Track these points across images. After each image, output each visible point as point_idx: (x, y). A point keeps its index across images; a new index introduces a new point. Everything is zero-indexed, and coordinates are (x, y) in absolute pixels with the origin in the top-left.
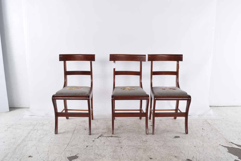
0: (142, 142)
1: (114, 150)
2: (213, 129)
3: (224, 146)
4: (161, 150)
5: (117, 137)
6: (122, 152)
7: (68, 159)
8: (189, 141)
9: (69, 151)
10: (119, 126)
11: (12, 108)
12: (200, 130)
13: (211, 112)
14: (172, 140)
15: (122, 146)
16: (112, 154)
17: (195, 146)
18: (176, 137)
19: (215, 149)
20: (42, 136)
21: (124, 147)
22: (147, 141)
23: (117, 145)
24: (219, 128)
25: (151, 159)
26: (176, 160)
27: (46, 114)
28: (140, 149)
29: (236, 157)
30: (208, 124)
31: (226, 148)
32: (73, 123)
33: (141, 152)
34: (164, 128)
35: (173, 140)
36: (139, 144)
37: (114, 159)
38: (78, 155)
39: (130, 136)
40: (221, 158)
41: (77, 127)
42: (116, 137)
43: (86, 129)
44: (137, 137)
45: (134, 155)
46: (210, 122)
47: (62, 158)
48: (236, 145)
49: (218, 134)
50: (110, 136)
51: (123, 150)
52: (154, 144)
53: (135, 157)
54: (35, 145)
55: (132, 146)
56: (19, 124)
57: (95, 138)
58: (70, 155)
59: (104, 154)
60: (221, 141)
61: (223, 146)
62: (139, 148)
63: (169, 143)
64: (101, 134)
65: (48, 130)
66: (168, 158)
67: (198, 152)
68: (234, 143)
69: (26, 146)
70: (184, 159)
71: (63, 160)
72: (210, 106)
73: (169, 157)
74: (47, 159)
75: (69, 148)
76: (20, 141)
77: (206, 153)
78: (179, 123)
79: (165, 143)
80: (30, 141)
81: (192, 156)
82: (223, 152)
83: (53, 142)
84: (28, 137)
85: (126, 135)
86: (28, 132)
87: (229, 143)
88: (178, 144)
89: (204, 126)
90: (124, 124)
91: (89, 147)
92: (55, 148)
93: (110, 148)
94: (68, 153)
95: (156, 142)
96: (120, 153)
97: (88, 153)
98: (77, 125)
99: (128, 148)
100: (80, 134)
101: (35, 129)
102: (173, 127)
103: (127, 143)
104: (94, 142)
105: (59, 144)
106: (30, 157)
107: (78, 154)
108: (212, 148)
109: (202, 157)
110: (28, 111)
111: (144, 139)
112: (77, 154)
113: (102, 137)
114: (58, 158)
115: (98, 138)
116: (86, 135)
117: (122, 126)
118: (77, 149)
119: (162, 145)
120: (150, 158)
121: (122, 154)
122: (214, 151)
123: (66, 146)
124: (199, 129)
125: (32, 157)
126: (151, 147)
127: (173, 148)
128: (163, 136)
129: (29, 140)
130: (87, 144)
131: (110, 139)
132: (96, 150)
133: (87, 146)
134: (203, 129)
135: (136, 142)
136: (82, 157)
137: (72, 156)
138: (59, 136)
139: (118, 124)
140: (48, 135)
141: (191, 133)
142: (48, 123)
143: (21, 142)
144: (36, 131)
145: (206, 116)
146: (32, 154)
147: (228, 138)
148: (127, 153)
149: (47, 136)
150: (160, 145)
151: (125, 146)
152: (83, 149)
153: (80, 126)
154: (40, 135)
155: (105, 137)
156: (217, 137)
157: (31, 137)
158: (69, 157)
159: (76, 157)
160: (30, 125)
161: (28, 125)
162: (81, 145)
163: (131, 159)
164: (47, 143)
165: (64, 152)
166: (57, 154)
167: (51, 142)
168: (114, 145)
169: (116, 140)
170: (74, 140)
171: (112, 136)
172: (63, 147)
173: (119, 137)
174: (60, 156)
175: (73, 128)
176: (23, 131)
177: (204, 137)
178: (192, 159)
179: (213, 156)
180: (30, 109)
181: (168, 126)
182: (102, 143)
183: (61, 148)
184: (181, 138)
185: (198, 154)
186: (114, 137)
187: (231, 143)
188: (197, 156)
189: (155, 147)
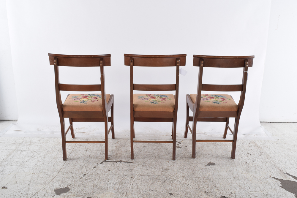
0: (162, 170)
1: (121, 180)
2: (262, 154)
3: (276, 178)
5: (129, 162)
6: (132, 184)
7: (55, 193)
8: (228, 170)
9: (59, 180)
12: (243, 155)
13: (262, 130)
15: (133, 175)
16: (117, 186)
17: (234, 177)
18: (210, 164)
19: (263, 183)
20: (26, 160)
21: (135, 177)
22: (168, 169)
23: (126, 173)
24: (271, 152)
25: (171, 194)
26: (207, 196)
27: (38, 129)
28: (158, 180)
29: (292, 194)
30: (257, 147)
31: (278, 181)
33: (158, 184)
35: (205, 168)
36: (156, 173)
37: (120, 194)
38: (69, 187)
39: (146, 161)
41: (75, 148)
42: (126, 162)
43: (88, 150)
44: (156, 162)
45: (148, 189)
46: (259, 143)
47: (48, 190)
48: (293, 177)
49: (269, 161)
50: (118, 161)
51: (133, 181)
52: (178, 173)
53: (149, 191)
54: (14, 171)
55: (147, 175)
57: (97, 164)
58: (58, 187)
59: (106, 186)
60: (273, 171)
61: (274, 178)
62: (156, 179)
63: (199, 172)
65: (35, 151)
66: (195, 194)
67: (239, 186)
68: (290, 174)
70: (217, 195)
71: (48, 194)
72: (261, 122)
73: (197, 193)
74: (26, 191)
75: (59, 177)
77: (250, 188)
78: (217, 145)
79: (194, 171)
80: (9, 166)
81: (229, 192)
82: (273, 187)
83: (39, 168)
84: (7, 160)
85: (140, 160)
86: (9, 154)
87: (283, 175)
88: (211, 174)
89: (250, 149)
91: (87, 175)
93: (116, 178)
94: (56, 184)
95: (180, 171)
96: (129, 185)
97: (84, 184)
99: (141, 178)
101: (18, 149)
102: (208, 149)
103: (140, 172)
104: (95, 168)
105: (46, 171)
106: (3, 188)
107: (71, 185)
108: (258, 181)
109: (243, 194)
110: (14, 124)
111: (165, 167)
112: (69, 186)
113: (108, 161)
114: (41, 191)
115: (101, 163)
116: (85, 159)
118: (71, 179)
119: (189, 174)
120: (169, 193)
121: (131, 186)
122: (262, 185)
123: (56, 173)
124: (243, 153)
125: (6, 188)
126: (174, 177)
127: (203, 179)
128: (192, 162)
129: (7, 165)
130: (85, 172)
131: (118, 165)
132: (97, 181)
133: (85, 175)
134: (248, 153)
135: (153, 170)
136: (75, 189)
137: (62, 187)
138: (49, 160)
140: (34, 157)
142: (38, 141)
145: (255, 136)
146: (8, 184)
147: (283, 167)
148: (138, 185)
149: (33, 159)
150: (186, 174)
151: (136, 176)
152: (79, 178)
153: (80, 147)
154: (23, 157)
155: (112, 161)
156: (267, 165)
157: (11, 160)
158: (57, 189)
159: (66, 190)
160: (13, 144)
161: (10, 144)
162: (77, 173)
163: (142, 195)
164: (32, 169)
165: (51, 183)
166: (41, 185)
167: (37, 167)
168: (121, 174)
169: (127, 166)
170: (68, 166)
171: (121, 161)
172: (51, 175)
173: (131, 162)
174: (45, 188)
175: (71, 149)
176: (2, 151)
177: (249, 164)
178: (229, 196)
179: (259, 192)
180: (17, 122)
181: (200, 148)
182: (106, 171)
183: (48, 177)
184: (216, 165)
185: (238, 189)
186: (124, 162)
187: (286, 174)
188: (236, 192)
189: (179, 178)
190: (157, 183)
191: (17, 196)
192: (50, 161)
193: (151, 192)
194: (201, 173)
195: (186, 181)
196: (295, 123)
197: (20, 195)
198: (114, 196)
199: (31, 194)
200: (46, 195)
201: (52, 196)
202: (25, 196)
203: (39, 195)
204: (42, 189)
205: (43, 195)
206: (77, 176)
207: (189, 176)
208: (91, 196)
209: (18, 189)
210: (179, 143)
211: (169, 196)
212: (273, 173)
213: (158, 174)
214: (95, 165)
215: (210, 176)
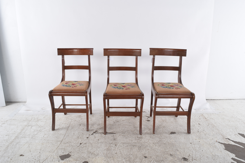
0: (137, 138)
1: (108, 147)
2: (209, 124)
3: (221, 142)
5: (112, 133)
6: (116, 150)
7: (60, 158)
9: (62, 149)
10: (115, 121)
11: (8, 102)
13: (208, 105)
14: (168, 136)
15: (116, 143)
16: (105, 152)
17: (191, 142)
18: (172, 133)
19: (211, 146)
20: (36, 133)
21: (118, 145)
22: (142, 138)
23: (111, 142)
24: (216, 123)
25: (146, 157)
26: (172, 158)
27: (42, 108)
29: (233, 154)
30: (205, 119)
31: (223, 145)
32: (68, 118)
34: (160, 123)
35: (169, 136)
37: (108, 158)
38: (70, 154)
39: (125, 132)
40: (218, 156)
41: (71, 123)
42: (110, 133)
43: (81, 124)
44: (133, 133)
45: (129, 154)
46: (206, 116)
47: (55, 157)
48: (233, 141)
49: (215, 129)
51: (117, 147)
52: (150, 141)
53: (130, 155)
54: (28, 142)
55: (127, 143)
56: (14, 120)
57: (89, 135)
58: (62, 153)
59: (97, 152)
60: (218, 137)
61: (219, 142)
62: (134, 146)
63: (165, 139)
64: (96, 130)
65: (42, 126)
66: (163, 157)
67: (194, 150)
68: (231, 139)
69: (18, 144)
70: (180, 157)
71: (55, 159)
72: (206, 100)
73: (165, 156)
75: (62, 146)
76: (13, 138)
77: (202, 151)
79: (161, 139)
80: (23, 138)
81: (188, 154)
82: (219, 150)
83: (46, 139)
84: (21, 133)
86: (22, 128)
87: (226, 140)
88: (173, 141)
89: (200, 120)
90: (120, 119)
91: (82, 144)
92: (48, 146)
93: (104, 146)
94: (60, 152)
95: (151, 139)
96: (114, 151)
97: (81, 151)
98: (72, 120)
99: (122, 146)
100: (74, 130)
101: (29, 125)
102: (170, 122)
103: (121, 140)
104: (88, 138)
105: (52, 142)
106: (21, 155)
107: (71, 152)
108: (208, 145)
109: (198, 156)
110: (24, 105)
111: (139, 136)
113: (97, 133)
114: (50, 157)
115: (92, 134)
116: (80, 132)
117: (118, 122)
118: (70, 147)
119: (157, 141)
120: (144, 157)
121: (116, 152)
122: (211, 148)
123: (59, 143)
124: (195, 124)
125: (23, 156)
126: (147, 144)
127: (168, 145)
128: (159, 132)
129: (22, 137)
130: (81, 142)
131: (105, 136)
132: (90, 148)
133: (81, 144)
134: (199, 124)
135: (130, 139)
136: (75, 155)
137: (65, 154)
139: (114, 119)
140: (42, 131)
142: (43, 118)
143: (14, 140)
144: (30, 127)
145: (203, 110)
146: (24, 153)
147: (225, 134)
148: (121, 151)
150: (156, 141)
151: (119, 144)
152: (77, 147)
153: (75, 122)
154: (34, 131)
155: (100, 133)
156: (214, 133)
157: (24, 133)
158: (61, 155)
159: (68, 156)
160: (25, 120)
161: (23, 120)
162: (75, 142)
163: (125, 158)
164: (41, 140)
165: (56, 151)
166: (49, 153)
167: (44, 139)
168: (108, 143)
169: (111, 136)
170: (68, 137)
172: (56, 145)
173: (114, 133)
174: (52, 154)
175: (68, 124)
176: (17, 127)
177: (200, 133)
178: (188, 157)
179: (210, 154)
180: (26, 103)
181: (164, 121)
182: (96, 140)
183: (54, 146)
184: (177, 134)
185: (194, 152)
186: (108, 133)
187: (227, 139)
188: (193, 154)
189: (150, 144)
190: (134, 149)
191: (32, 161)
192: (54, 133)
194: (166, 141)
195: (156, 147)
196: (231, 100)
197: (34, 161)
198: (104, 160)
199: (42, 160)
200: (54, 160)
201: (58, 161)
202: (38, 162)
203: (48, 160)
205: (51, 160)
206: (75, 145)
207: (157, 143)
208: (87, 160)
209: (32, 156)
210: (148, 118)
211: (144, 159)
212: (219, 139)
213: (135, 142)
214: (88, 136)
215: (173, 143)
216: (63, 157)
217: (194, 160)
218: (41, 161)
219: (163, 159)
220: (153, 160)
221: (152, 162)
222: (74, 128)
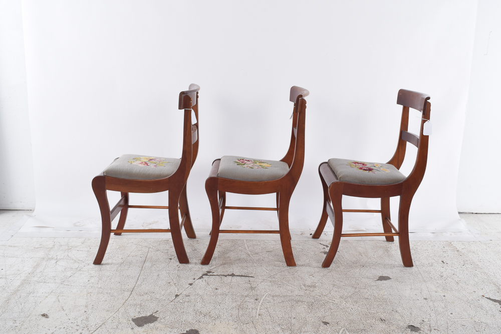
0: (304, 287)
1: (239, 303)
2: (466, 262)
4: (348, 305)
6: (258, 309)
7: (133, 323)
8: (413, 287)
9: (135, 305)
10: (249, 253)
12: (436, 265)
14: (373, 284)
15: (257, 295)
16: (235, 312)
17: (425, 297)
18: (382, 278)
19: (472, 306)
20: (69, 274)
21: (262, 299)
22: (315, 287)
23: (246, 293)
24: (481, 260)
25: (326, 323)
26: (384, 326)
28: (300, 303)
30: (456, 252)
31: (497, 303)
32: (140, 244)
33: (301, 309)
34: (354, 259)
35: (375, 284)
36: (296, 293)
37: (242, 324)
38: (156, 315)
39: (276, 274)
40: (487, 325)
41: (149, 254)
42: (242, 276)
43: (173, 257)
44: (292, 276)
45: (287, 316)
47: (121, 320)
49: (479, 273)
50: (228, 275)
51: (260, 304)
52: (332, 293)
53: (290, 319)
54: (54, 292)
55: (281, 295)
56: (12, 246)
57: (194, 279)
58: (137, 314)
59: (217, 312)
60: (486, 289)
61: (489, 299)
62: (297, 301)
63: (366, 290)
64: (208, 270)
65: (81, 259)
66: (365, 323)
67: (434, 311)
69: (32, 295)
70: (401, 324)
71: (123, 325)
72: (459, 213)
73: (368, 321)
74: (84, 321)
75: (135, 300)
76: (18, 283)
77: (452, 314)
78: (389, 249)
79: (357, 290)
80: (42, 284)
81: (420, 319)
82: (490, 312)
83: (95, 286)
84: (35, 274)
85: (265, 273)
88: (386, 293)
89: (445, 255)
90: (260, 248)
91: (180, 296)
92: (103, 300)
93: (230, 300)
94: (133, 311)
95: (335, 290)
96: (254, 311)
97: (179, 310)
98: (150, 249)
99: (272, 301)
100: (157, 269)
101: (50, 257)
102: (375, 256)
103: (268, 290)
104: (192, 286)
105: (110, 291)
106: (44, 315)
107: (157, 311)
108: (464, 303)
109: (443, 323)
110: (30, 216)
111: (308, 283)
112: (155, 313)
113: (210, 275)
114: (110, 321)
115: (200, 278)
116: (172, 272)
117: (256, 254)
118: (154, 302)
119: (350, 294)
120: (323, 322)
121: (258, 312)
122: (470, 309)
123: (127, 294)
124: (434, 261)
126: (326, 297)
127: (375, 301)
128: (353, 276)
129: (39, 282)
130: (177, 292)
131: (229, 281)
132: (199, 305)
133: (177, 296)
134: (443, 262)
135: (289, 288)
136: (167, 318)
137: (143, 315)
138: (109, 274)
139: (247, 248)
141: (416, 270)
142: (81, 244)
143: (19, 286)
144: (53, 261)
145: (451, 235)
146: (49, 311)
148: (270, 310)
149: (82, 272)
150: (346, 294)
151: (264, 297)
152: (169, 302)
153: (158, 252)
154: (63, 270)
155: (218, 275)
156: (476, 279)
158: (135, 318)
159: (151, 319)
160: (38, 248)
162: (162, 293)
163: (279, 325)
164: (83, 287)
165: (123, 309)
166: (108, 312)
167: (91, 285)
168: (238, 294)
169: (244, 282)
170: (146, 282)
171: (233, 275)
172: (120, 297)
173: (250, 275)
174: (115, 316)
175: (142, 256)
176: (22, 261)
177: (446, 279)
178: (419, 325)
179: (468, 319)
181: (363, 255)
182: (211, 289)
183: (116, 300)
184: (392, 280)
185: (433, 315)
186: (238, 276)
188: (431, 319)
189: (334, 299)
190: (299, 307)
191: (70, 328)
192: (112, 275)
193: (293, 321)
194: (369, 292)
195: (347, 304)
197: (76, 328)
198: (234, 327)
199: (93, 326)
200: (120, 327)
201: (130, 329)
202: (85, 329)
203: (108, 326)
204: (110, 319)
205: (115, 327)
206: (164, 298)
207: (350, 297)
208: (196, 327)
209: (70, 318)
210: (325, 247)
211: (323, 327)
212: (488, 291)
213: (299, 294)
214: (191, 280)
215: (386, 297)
216: (141, 322)
217: (433, 330)
218: (92, 329)
219: (364, 327)
220: (343, 329)
221: (341, 332)
222: (158, 266)
